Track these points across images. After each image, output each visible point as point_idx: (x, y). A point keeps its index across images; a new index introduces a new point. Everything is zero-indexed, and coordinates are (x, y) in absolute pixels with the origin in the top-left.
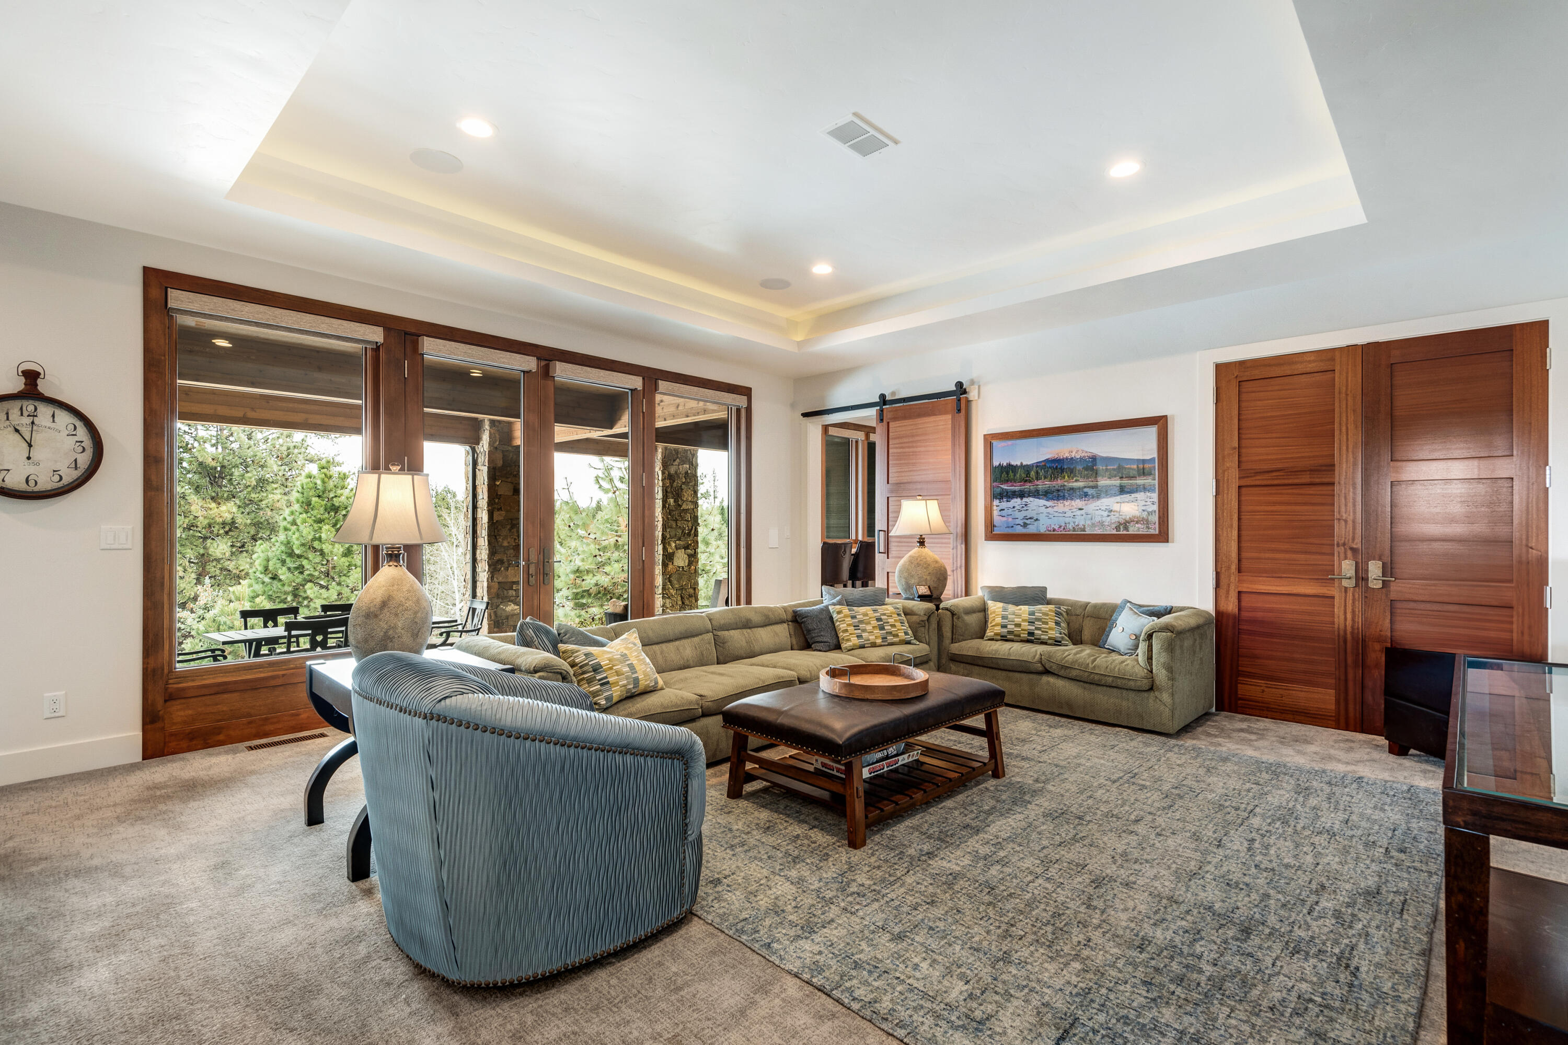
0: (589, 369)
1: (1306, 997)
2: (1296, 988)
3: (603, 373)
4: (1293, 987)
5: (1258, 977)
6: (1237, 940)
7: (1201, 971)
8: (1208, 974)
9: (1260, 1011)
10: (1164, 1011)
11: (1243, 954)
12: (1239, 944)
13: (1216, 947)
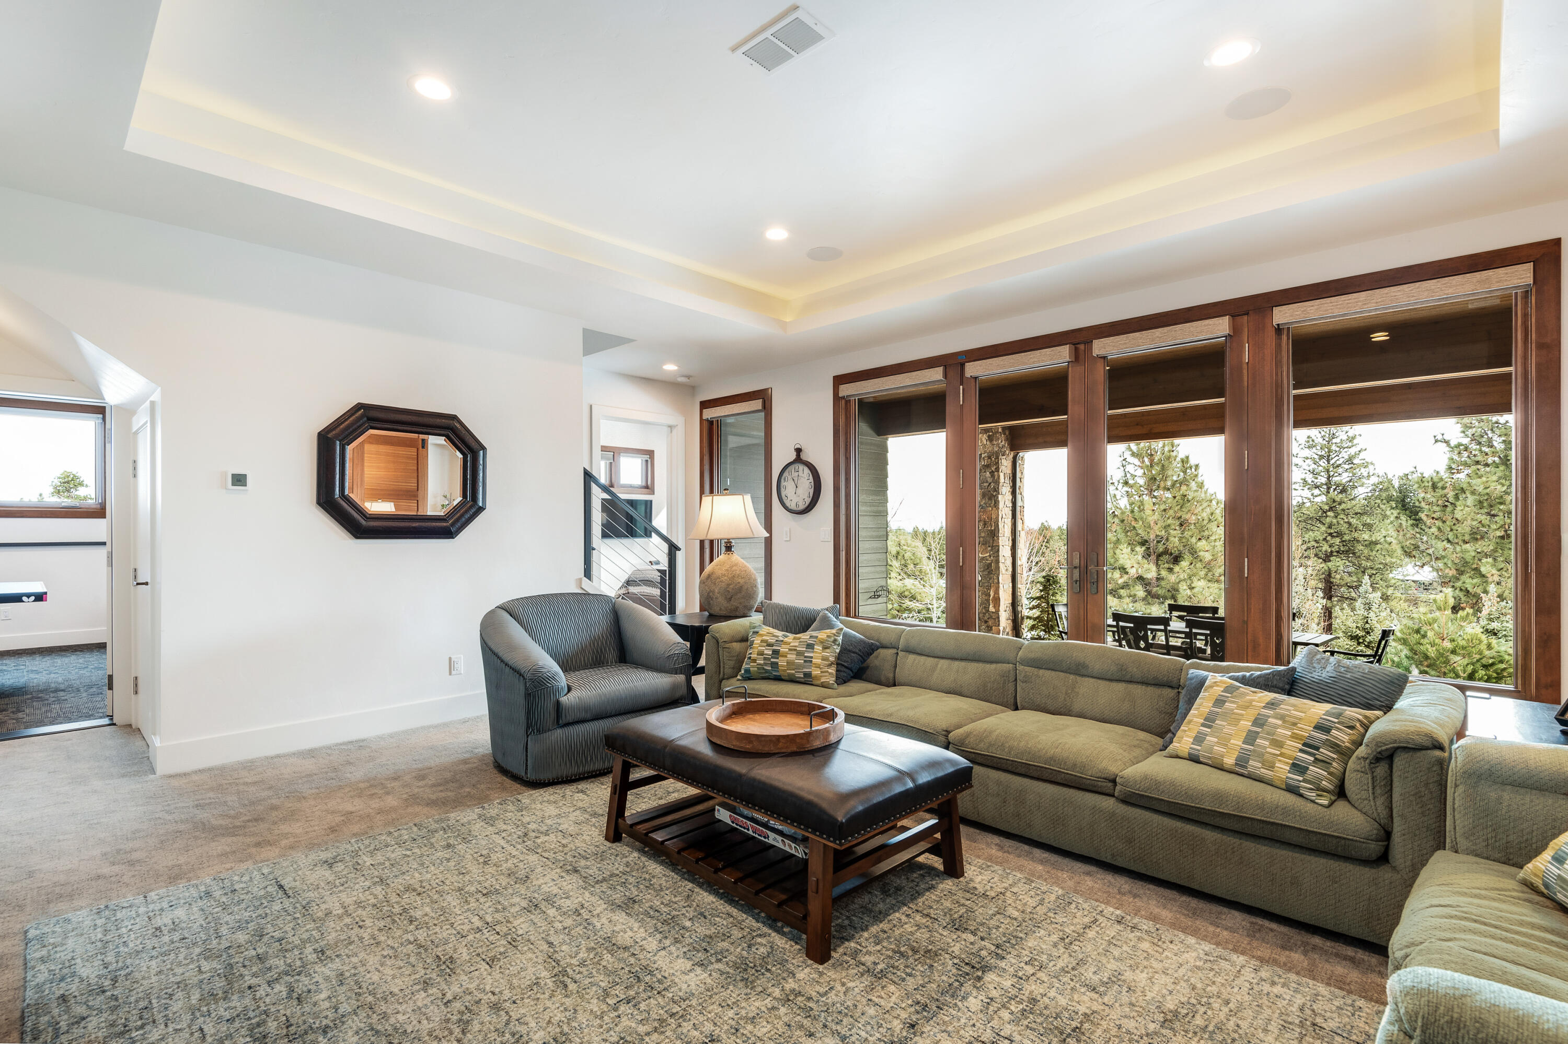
0: (1137, 334)
1: (148, 1028)
2: (163, 1026)
3: (1158, 332)
4: (166, 1025)
5: (205, 1009)
6: (258, 1025)
7: (254, 975)
8: (247, 978)
9: (178, 987)
10: (247, 937)
11: (238, 1016)
12: (253, 1021)
13: (268, 1000)
